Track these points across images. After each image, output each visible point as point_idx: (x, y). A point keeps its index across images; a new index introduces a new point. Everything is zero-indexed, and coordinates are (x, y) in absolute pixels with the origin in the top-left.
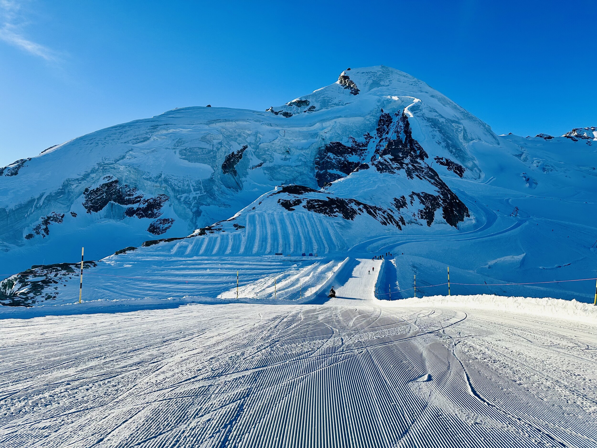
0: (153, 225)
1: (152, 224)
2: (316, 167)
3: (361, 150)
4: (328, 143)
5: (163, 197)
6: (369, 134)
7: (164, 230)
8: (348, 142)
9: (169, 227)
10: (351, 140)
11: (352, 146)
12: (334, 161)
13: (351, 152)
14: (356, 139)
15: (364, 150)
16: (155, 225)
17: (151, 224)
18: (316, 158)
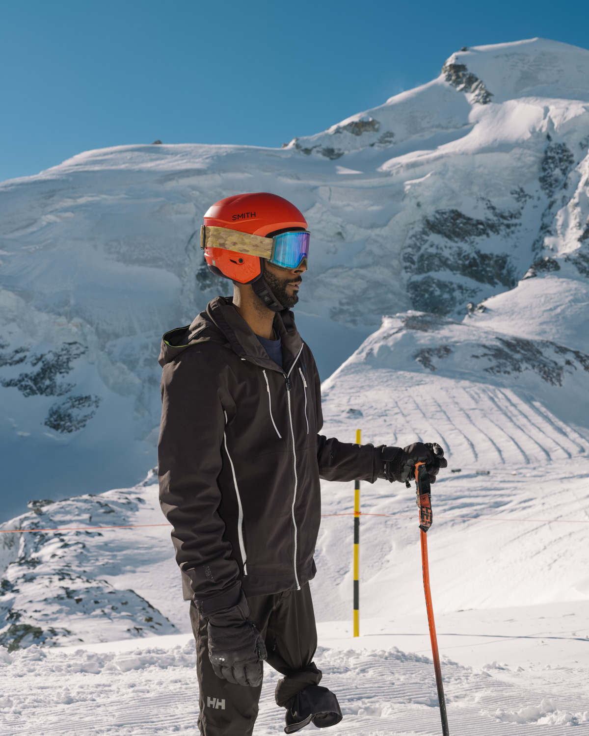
0: (57, 411)
1: (55, 409)
2: (406, 268)
3: (508, 226)
4: (430, 211)
5: (74, 347)
6: (522, 190)
7: (82, 421)
8: (476, 208)
9: (92, 413)
10: (482, 205)
11: (486, 218)
12: (446, 253)
13: (484, 232)
14: (495, 201)
15: (516, 225)
16: (62, 411)
17: (52, 409)
18: (405, 248)
